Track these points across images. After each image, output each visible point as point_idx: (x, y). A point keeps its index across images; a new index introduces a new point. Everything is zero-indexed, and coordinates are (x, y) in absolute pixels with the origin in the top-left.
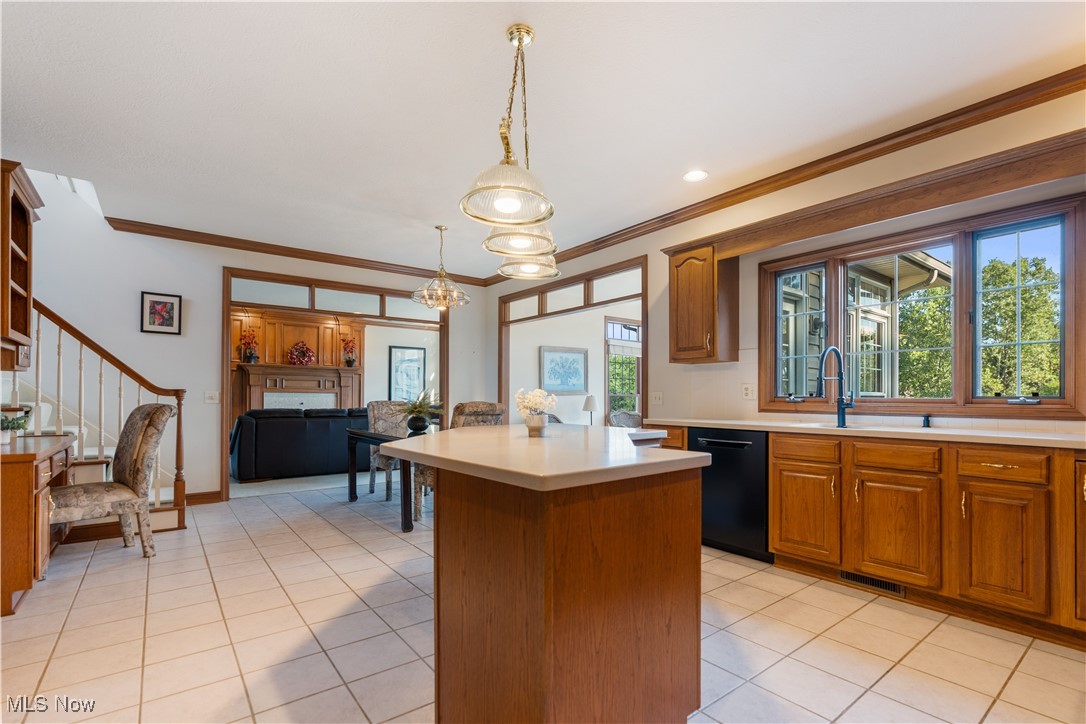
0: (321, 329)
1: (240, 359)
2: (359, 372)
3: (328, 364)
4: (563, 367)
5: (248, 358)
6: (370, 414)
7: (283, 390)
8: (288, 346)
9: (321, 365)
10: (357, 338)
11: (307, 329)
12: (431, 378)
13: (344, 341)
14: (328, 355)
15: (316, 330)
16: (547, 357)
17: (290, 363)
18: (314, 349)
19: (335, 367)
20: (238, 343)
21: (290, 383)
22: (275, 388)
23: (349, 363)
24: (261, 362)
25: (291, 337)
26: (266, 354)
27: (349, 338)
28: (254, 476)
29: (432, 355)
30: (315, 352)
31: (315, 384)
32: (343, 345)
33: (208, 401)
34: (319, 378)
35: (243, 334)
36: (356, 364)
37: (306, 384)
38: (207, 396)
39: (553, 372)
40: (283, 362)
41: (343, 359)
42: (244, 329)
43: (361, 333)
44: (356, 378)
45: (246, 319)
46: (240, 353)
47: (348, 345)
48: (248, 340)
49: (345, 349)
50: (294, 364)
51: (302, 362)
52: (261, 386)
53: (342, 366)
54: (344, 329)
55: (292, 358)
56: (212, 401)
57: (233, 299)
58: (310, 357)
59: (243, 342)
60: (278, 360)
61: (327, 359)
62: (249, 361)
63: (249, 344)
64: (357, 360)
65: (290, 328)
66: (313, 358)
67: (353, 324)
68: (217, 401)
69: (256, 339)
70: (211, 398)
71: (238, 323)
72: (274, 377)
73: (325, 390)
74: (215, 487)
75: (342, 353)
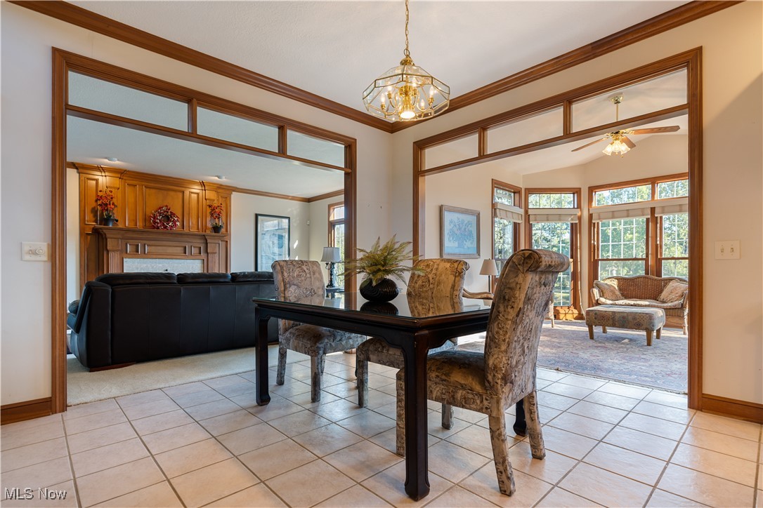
0: (187, 193)
1: (96, 221)
2: (225, 239)
3: (194, 230)
4: (460, 229)
5: (105, 221)
6: (278, 278)
7: (145, 255)
8: (151, 210)
9: (186, 230)
10: (224, 205)
11: (172, 193)
12: (295, 246)
13: (210, 206)
14: (193, 221)
15: (181, 194)
16: (448, 216)
17: (154, 227)
18: (178, 213)
19: (201, 233)
20: (94, 204)
21: (153, 249)
22: (136, 253)
23: (216, 229)
24: (120, 225)
25: (154, 201)
26: (126, 218)
27: (216, 204)
28: (110, 360)
29: (295, 225)
30: (180, 217)
31: (180, 250)
32: (209, 210)
33: (27, 257)
34: (184, 244)
35: (100, 194)
36: (223, 230)
37: (170, 250)
38: (26, 248)
39: (452, 233)
40: (145, 226)
41: (209, 225)
42: (99, 189)
43: (227, 199)
44: (222, 244)
45: (103, 180)
46: (96, 216)
47: (214, 212)
48: (105, 201)
49: (212, 215)
50: (158, 228)
51: (165, 227)
52: (121, 251)
53: (208, 232)
54: (210, 194)
55: (155, 222)
56: (34, 258)
57: (70, 103)
58: (174, 222)
59: (99, 202)
60: (140, 225)
61: (192, 225)
62: (106, 224)
63: (106, 205)
64: (224, 227)
65: (153, 191)
66: (178, 223)
67: (220, 191)
68: (45, 258)
69: (114, 200)
70: (34, 253)
71: (94, 182)
72: (135, 242)
73: (192, 257)
74: (42, 390)
75: (209, 219)
